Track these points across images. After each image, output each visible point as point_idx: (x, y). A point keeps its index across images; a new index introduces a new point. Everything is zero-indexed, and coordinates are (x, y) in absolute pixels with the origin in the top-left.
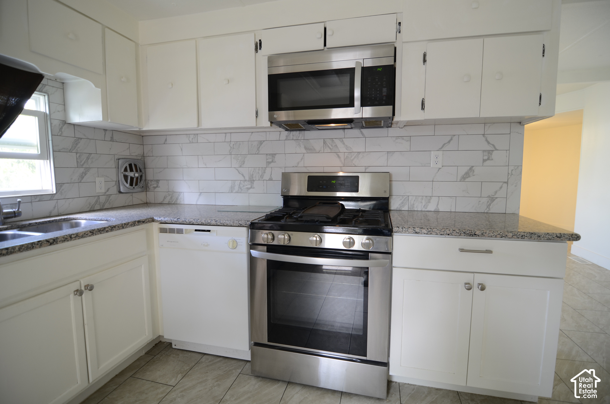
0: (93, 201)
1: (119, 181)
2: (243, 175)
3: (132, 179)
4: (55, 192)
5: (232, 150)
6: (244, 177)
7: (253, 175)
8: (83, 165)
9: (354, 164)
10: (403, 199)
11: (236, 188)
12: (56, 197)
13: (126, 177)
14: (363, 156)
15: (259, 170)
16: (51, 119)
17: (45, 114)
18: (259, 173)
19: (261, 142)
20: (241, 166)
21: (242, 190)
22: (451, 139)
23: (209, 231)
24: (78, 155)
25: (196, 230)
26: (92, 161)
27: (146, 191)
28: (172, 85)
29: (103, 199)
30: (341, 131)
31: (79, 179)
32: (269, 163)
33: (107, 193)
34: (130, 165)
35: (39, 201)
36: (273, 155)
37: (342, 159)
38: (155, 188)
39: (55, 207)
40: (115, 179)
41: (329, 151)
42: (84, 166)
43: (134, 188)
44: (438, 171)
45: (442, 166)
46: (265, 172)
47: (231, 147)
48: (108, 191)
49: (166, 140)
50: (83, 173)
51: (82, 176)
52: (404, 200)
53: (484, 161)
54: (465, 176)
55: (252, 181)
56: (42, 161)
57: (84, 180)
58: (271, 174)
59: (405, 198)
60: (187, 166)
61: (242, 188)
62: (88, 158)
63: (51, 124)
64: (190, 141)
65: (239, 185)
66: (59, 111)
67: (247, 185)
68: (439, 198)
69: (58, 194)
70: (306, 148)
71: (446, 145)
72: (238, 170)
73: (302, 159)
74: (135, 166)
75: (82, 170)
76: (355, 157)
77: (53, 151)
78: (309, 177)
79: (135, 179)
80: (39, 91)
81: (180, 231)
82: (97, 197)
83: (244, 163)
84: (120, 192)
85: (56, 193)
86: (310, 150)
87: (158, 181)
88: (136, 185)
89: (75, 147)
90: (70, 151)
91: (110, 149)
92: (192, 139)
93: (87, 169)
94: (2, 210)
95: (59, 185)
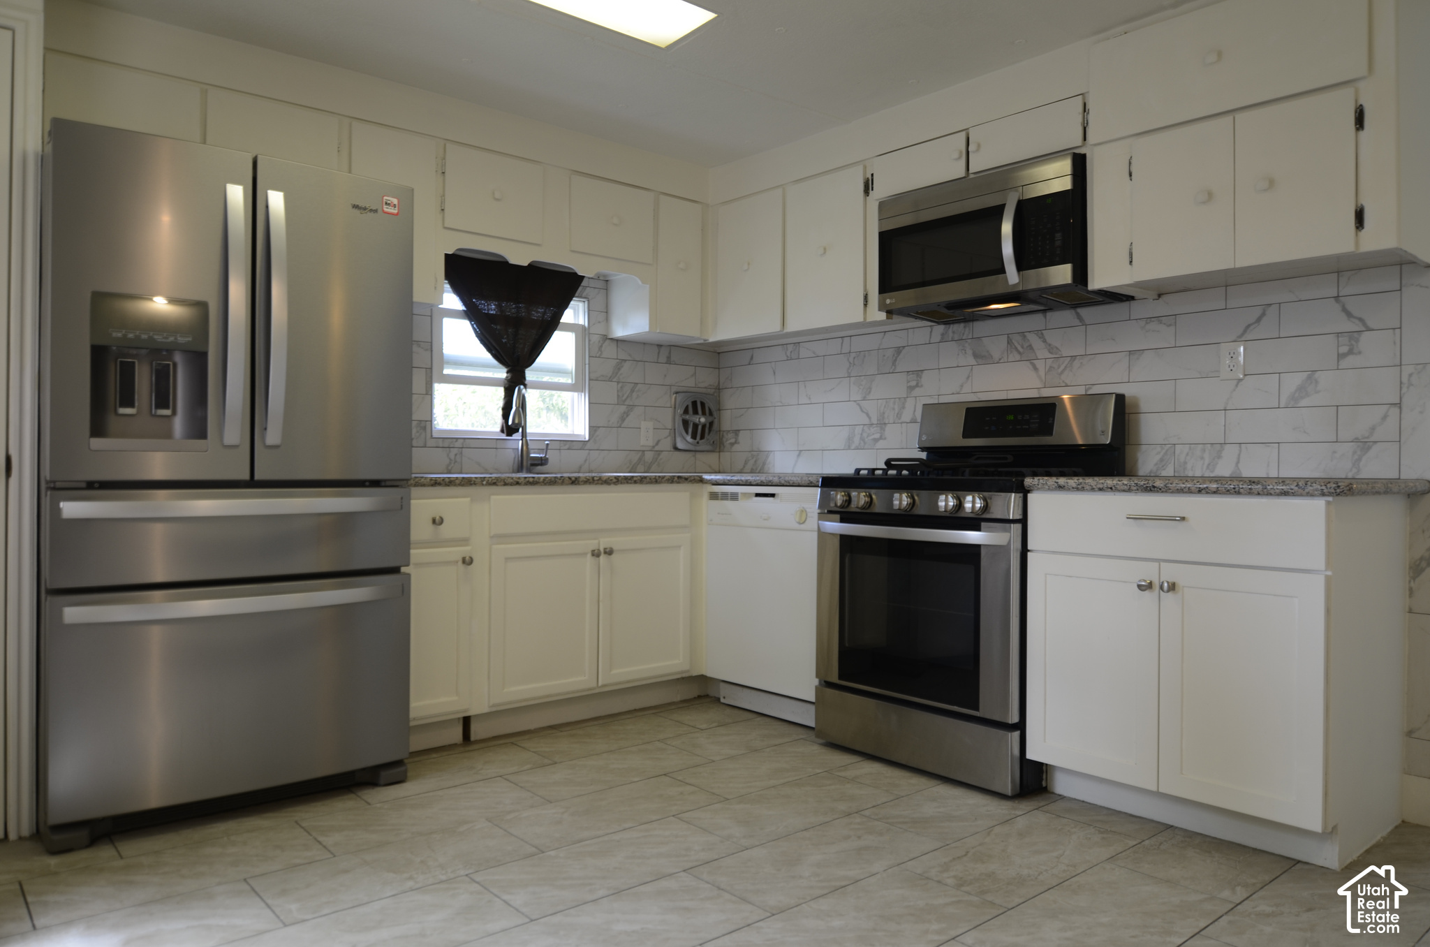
0: (635, 457)
1: (675, 429)
2: (868, 415)
3: (695, 426)
4: (587, 439)
5: (851, 368)
6: (870, 418)
7: (884, 413)
8: (625, 400)
9: (1063, 381)
10: (1164, 451)
11: (857, 440)
12: (588, 446)
13: (685, 423)
14: (1081, 363)
15: (894, 403)
16: (589, 334)
17: (583, 326)
18: (894, 409)
19: (899, 350)
20: (865, 397)
21: (865, 443)
22: (1263, 314)
23: (773, 495)
24: (620, 385)
25: (758, 495)
26: (638, 395)
27: (719, 452)
28: (749, 264)
29: (649, 456)
30: (1039, 316)
31: (618, 422)
32: (911, 388)
33: (657, 448)
34: (694, 403)
35: (568, 449)
36: (919, 373)
37: (1042, 373)
38: (732, 444)
39: (586, 460)
40: (669, 425)
41: (1018, 357)
42: (627, 403)
43: (698, 443)
44: (1237, 386)
45: (1245, 375)
46: (904, 408)
47: (850, 363)
48: (657, 444)
49: (752, 358)
50: (624, 413)
51: (623, 418)
52: (1166, 453)
53: (1341, 357)
54: (1297, 395)
55: (882, 425)
56: (576, 394)
57: (625, 424)
58: (915, 411)
59: (1167, 450)
60: (781, 402)
61: (866, 440)
62: (632, 391)
63: (589, 341)
64: (787, 356)
65: (861, 434)
66: (599, 322)
67: (873, 434)
68: (1240, 447)
69: (591, 441)
70: (976, 356)
71: (1252, 327)
72: (858, 404)
73: (968, 378)
74: (703, 404)
75: (623, 408)
76: (1066, 367)
77: (590, 380)
78: (968, 410)
79: (700, 427)
80: (578, 297)
81: (734, 497)
82: (641, 452)
83: (870, 392)
84: (676, 449)
85: (589, 440)
86: (982, 357)
87: (737, 432)
88: (702, 437)
89: (617, 373)
90: (610, 380)
91: (665, 376)
92: (791, 352)
93: (631, 407)
94: (528, 453)
95: (593, 429)
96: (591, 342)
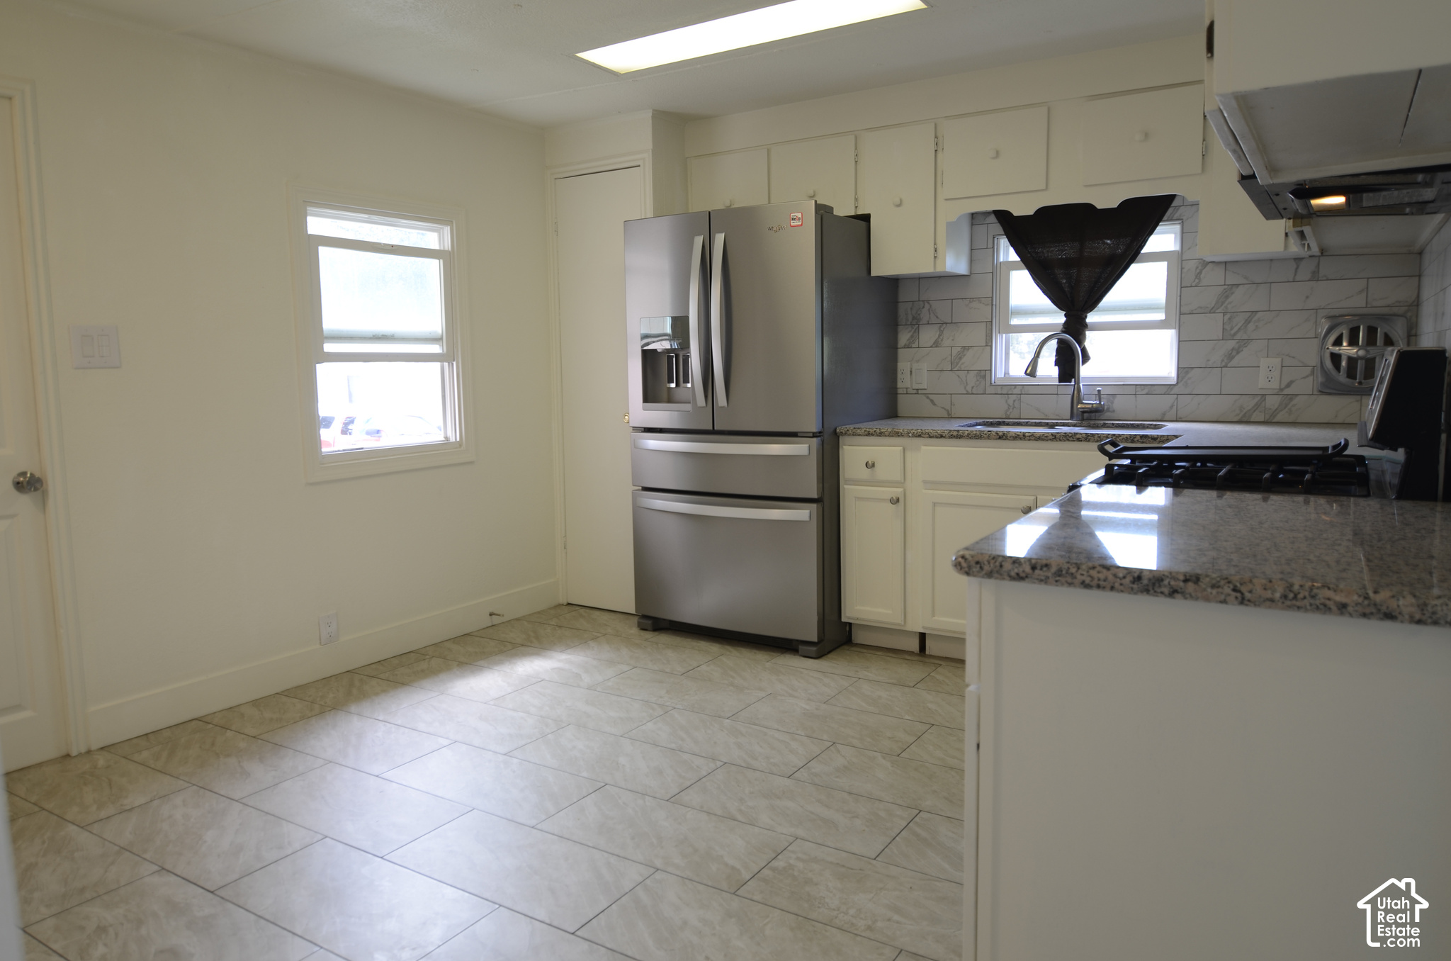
0: (1249, 403)
1: (1317, 367)
3: (1352, 361)
4: (1174, 382)
8: (1235, 334)
12: (1175, 390)
13: (1335, 358)
16: (1182, 260)
17: (1176, 252)
24: (1227, 316)
26: (1257, 326)
29: (1272, 402)
31: (1223, 361)
33: (1286, 392)
34: (1353, 330)
35: (1147, 394)
39: (1172, 407)
40: (1312, 361)
42: (1238, 337)
43: (1357, 384)
48: (1288, 386)
50: (1233, 349)
51: (1230, 356)
57: (1234, 362)
62: (1248, 322)
63: (1184, 268)
69: (1180, 385)
74: (1372, 331)
75: (1231, 344)
77: (1180, 314)
79: (1360, 363)
80: (1167, 220)
82: (1260, 397)
84: (1320, 392)
85: (1177, 383)
89: (1223, 303)
90: (1212, 311)
91: (1307, 297)
93: (1245, 342)
94: (1080, 401)
95: (1182, 370)
96: (1184, 271)
